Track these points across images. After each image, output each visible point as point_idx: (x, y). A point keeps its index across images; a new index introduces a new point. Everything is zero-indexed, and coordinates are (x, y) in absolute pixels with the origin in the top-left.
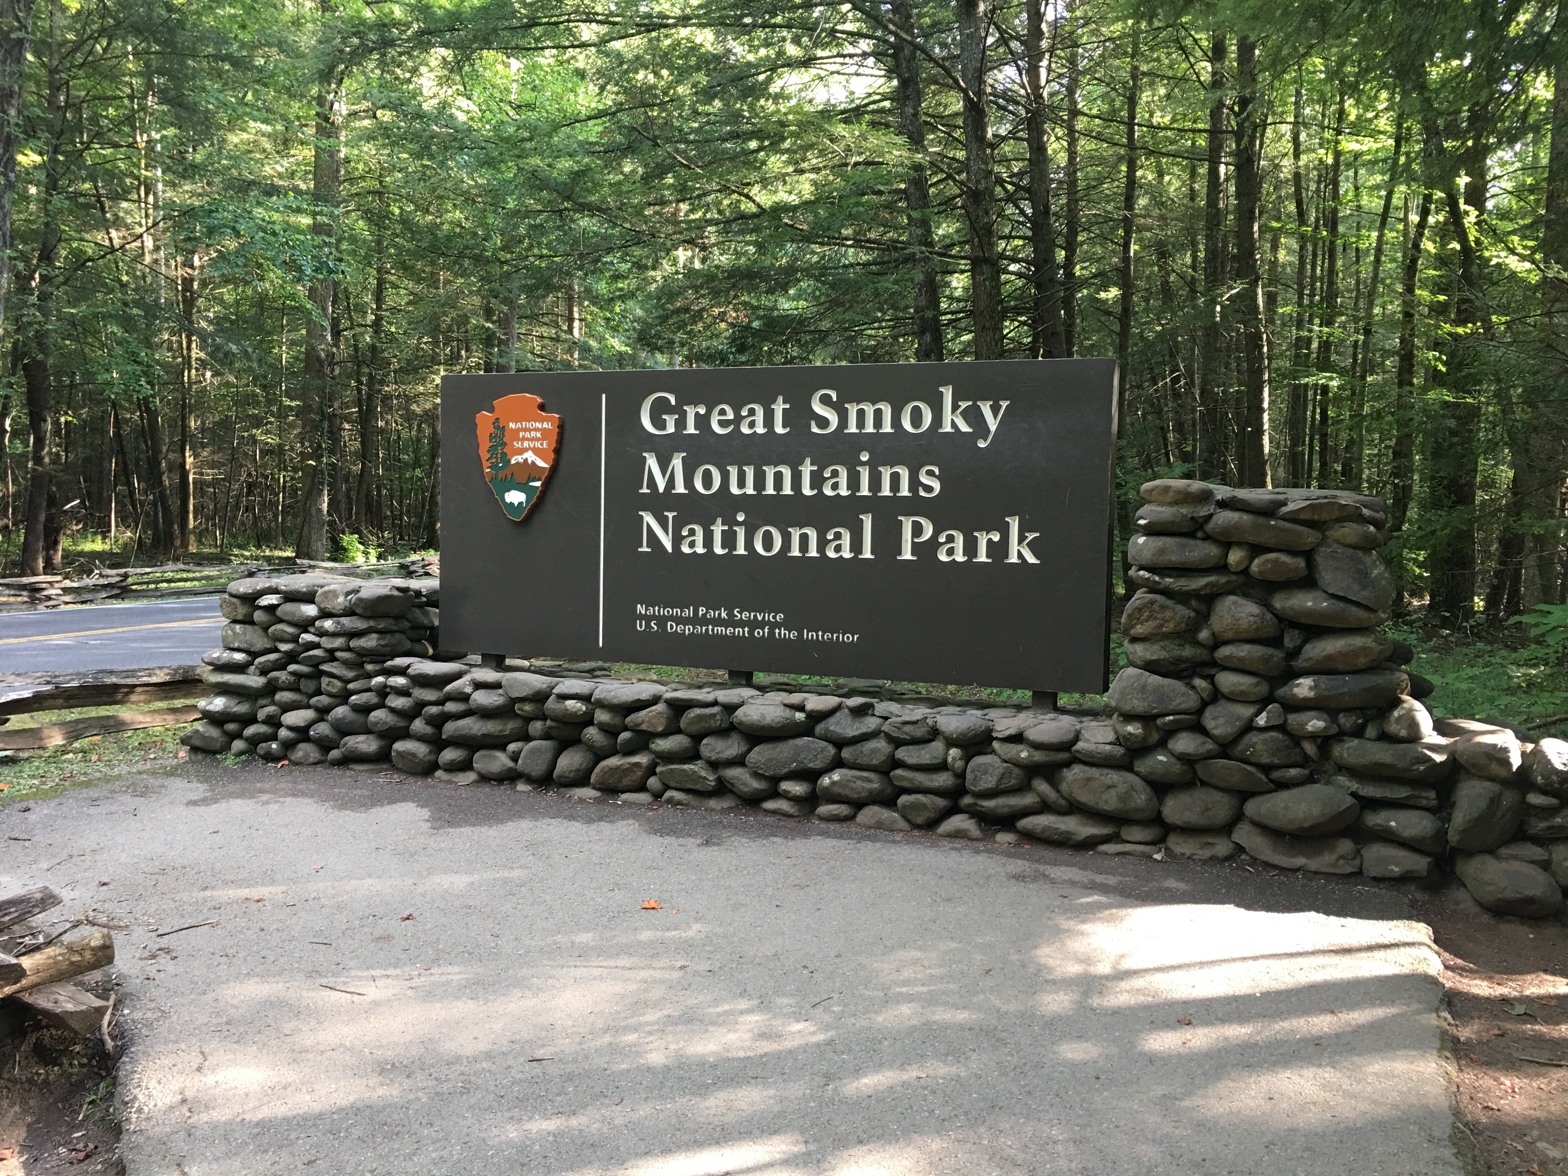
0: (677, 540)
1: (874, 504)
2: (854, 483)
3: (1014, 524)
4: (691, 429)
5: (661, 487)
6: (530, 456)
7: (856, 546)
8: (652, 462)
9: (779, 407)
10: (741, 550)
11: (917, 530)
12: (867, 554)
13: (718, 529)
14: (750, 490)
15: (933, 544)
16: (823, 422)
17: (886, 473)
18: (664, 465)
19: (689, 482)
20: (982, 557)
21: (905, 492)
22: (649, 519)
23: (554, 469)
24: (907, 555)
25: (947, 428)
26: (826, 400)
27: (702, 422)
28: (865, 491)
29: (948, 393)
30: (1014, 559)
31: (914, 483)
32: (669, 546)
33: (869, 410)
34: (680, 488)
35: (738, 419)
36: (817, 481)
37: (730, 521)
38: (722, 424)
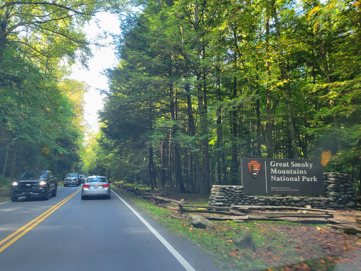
0: (276, 179)
1: (299, 175)
2: (297, 172)
3: (314, 177)
4: (277, 166)
5: (274, 173)
6: (256, 169)
7: (298, 180)
8: (272, 170)
9: (288, 163)
10: (284, 180)
11: (304, 178)
12: (299, 180)
13: (281, 178)
14: (285, 173)
15: (306, 179)
16: (293, 165)
17: (300, 171)
18: (274, 170)
19: (277, 172)
20: (311, 180)
21: (302, 173)
22: (272, 177)
23: (260, 171)
24: (303, 180)
25: (306, 166)
26: (293, 163)
27: (278, 165)
28: (298, 173)
29: (306, 163)
30: (314, 181)
31: (303, 172)
32: (275, 180)
33: (298, 164)
34: (276, 173)
35: (283, 165)
36: (293, 172)
37: (283, 177)
38: (281, 165)
